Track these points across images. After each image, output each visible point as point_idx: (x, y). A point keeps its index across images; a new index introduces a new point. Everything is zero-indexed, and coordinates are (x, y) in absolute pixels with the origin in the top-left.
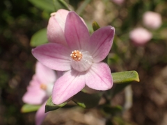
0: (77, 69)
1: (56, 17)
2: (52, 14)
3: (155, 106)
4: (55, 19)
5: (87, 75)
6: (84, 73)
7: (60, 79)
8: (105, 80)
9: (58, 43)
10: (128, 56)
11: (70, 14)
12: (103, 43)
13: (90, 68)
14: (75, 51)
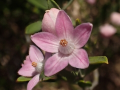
0: (63, 52)
1: (50, 13)
2: (47, 11)
4: (48, 14)
5: (70, 57)
6: (68, 55)
8: (83, 61)
9: (49, 32)
10: (97, 47)
12: (83, 34)
13: (72, 52)
14: (63, 39)
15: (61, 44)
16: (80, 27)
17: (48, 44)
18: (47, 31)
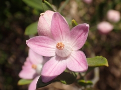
0: (60, 55)
1: (44, 16)
2: (41, 14)
3: (114, 77)
4: (43, 18)
5: (68, 60)
6: (66, 58)
7: (47, 63)
8: (82, 64)
9: (45, 36)
11: (55, 14)
12: (80, 36)
13: (70, 55)
14: (59, 42)
15: (57, 47)
16: (77, 28)
17: (45, 48)
18: (43, 34)
